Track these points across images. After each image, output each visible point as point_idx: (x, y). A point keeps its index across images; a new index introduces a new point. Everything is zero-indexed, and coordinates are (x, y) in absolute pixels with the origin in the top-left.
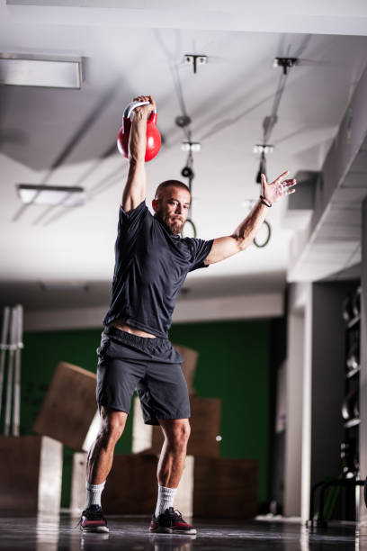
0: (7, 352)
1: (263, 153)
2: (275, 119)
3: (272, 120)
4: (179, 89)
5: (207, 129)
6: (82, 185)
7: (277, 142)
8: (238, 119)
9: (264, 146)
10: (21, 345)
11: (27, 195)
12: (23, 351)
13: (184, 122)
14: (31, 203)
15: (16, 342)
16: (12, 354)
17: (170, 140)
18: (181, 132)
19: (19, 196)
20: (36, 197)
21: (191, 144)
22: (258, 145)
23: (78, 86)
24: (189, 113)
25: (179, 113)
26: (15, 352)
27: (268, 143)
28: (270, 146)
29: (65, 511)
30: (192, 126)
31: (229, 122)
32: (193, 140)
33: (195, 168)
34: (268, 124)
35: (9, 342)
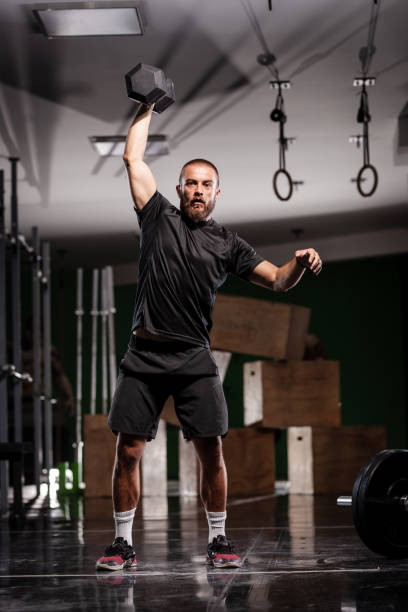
0: (100, 317)
1: (364, 86)
2: (373, 50)
3: (369, 51)
4: (256, 25)
5: (297, 64)
6: (164, 132)
7: (378, 74)
8: (328, 53)
9: (364, 79)
10: (113, 310)
11: (103, 148)
12: (115, 315)
13: (267, 60)
14: (109, 155)
15: (108, 308)
16: (104, 319)
17: (255, 80)
18: (266, 71)
19: (95, 149)
20: (113, 149)
21: (279, 83)
22: (358, 79)
23: (139, 32)
24: (271, 50)
25: (261, 51)
26: (107, 317)
27: (368, 76)
28: (370, 78)
30: (278, 64)
31: (321, 57)
32: (282, 77)
33: (287, 110)
34: (365, 55)
35: (100, 308)
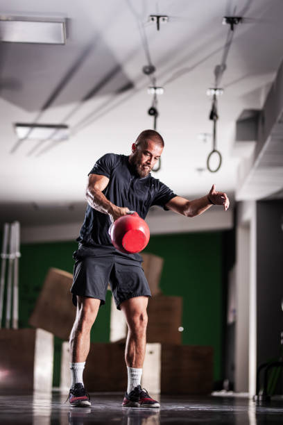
0: (7, 260)
1: (215, 96)
2: (224, 67)
3: (222, 68)
4: (145, 43)
5: (169, 76)
6: (67, 123)
7: (226, 86)
8: (193, 68)
9: (215, 90)
10: (18, 254)
11: (22, 132)
12: (20, 259)
13: (149, 70)
14: (26, 138)
15: (15, 252)
16: (11, 262)
17: (138, 85)
18: (147, 79)
19: (15, 133)
20: (29, 133)
21: (155, 88)
22: (211, 89)
23: (63, 42)
24: (154, 63)
25: (146, 63)
26: (14, 260)
27: (218, 87)
28: (220, 89)
29: (56, 389)
30: (156, 74)
31: (186, 71)
32: (157, 84)
33: (159, 109)
34: (219, 71)
35: (8, 252)
